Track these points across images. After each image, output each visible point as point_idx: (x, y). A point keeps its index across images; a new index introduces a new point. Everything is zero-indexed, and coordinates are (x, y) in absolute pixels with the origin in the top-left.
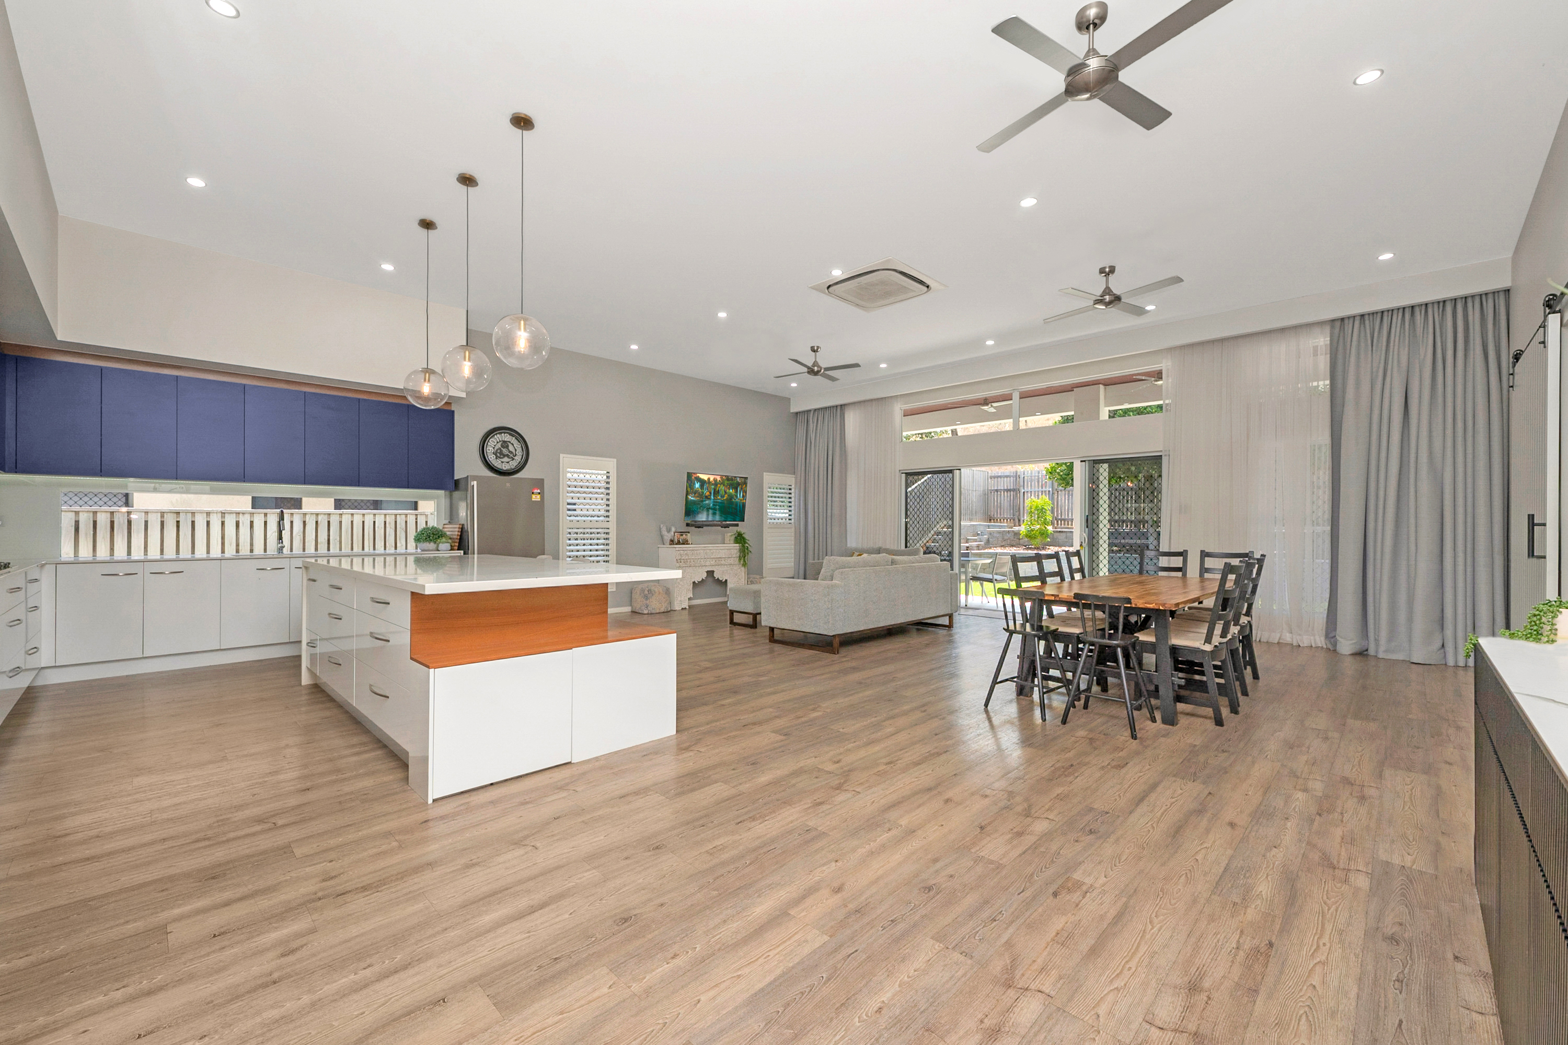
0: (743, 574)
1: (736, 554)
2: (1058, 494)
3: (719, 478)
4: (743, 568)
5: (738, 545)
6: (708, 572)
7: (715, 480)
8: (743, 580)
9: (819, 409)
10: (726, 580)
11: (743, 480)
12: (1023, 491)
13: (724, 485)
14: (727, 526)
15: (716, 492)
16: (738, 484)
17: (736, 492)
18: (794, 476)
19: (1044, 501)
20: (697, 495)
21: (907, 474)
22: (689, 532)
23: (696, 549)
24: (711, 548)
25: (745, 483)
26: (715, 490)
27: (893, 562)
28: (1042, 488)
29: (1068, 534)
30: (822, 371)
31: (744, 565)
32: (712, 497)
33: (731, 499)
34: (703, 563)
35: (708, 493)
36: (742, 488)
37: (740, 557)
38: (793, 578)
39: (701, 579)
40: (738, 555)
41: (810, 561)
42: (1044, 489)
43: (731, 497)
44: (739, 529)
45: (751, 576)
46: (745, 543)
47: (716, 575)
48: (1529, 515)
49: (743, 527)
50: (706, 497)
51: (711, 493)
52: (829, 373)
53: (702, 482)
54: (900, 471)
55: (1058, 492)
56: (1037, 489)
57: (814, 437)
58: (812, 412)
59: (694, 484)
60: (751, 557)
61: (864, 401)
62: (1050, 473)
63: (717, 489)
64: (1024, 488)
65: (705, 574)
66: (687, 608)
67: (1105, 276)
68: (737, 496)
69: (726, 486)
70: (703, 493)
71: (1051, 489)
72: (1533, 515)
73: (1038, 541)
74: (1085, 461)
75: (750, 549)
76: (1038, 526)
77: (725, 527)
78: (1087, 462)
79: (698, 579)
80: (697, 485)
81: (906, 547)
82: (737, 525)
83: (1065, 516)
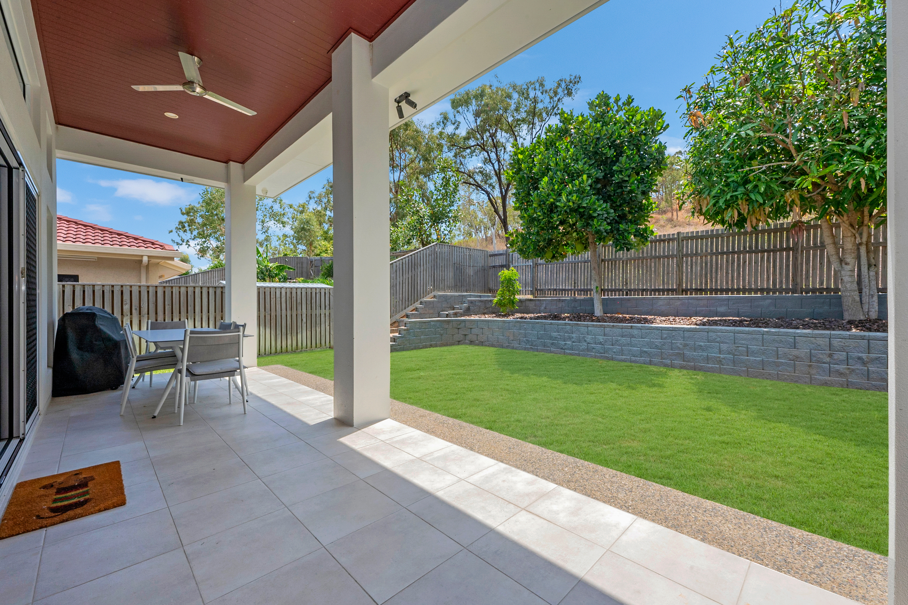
56: (522, 264)
83: (545, 286)
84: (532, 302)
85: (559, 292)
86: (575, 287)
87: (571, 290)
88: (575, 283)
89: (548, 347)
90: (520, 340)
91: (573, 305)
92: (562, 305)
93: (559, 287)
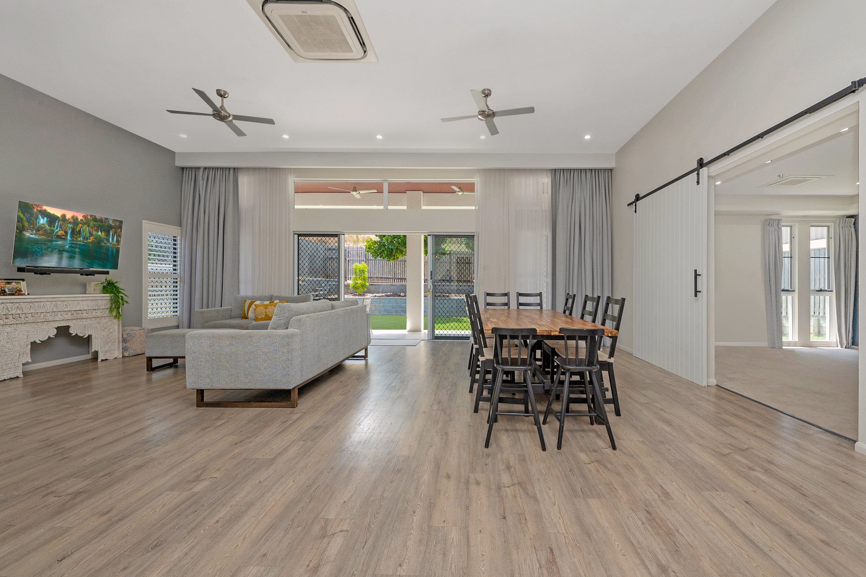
0: (116, 327)
1: (106, 304)
2: (368, 262)
3: (80, 217)
4: (116, 321)
5: (108, 295)
6: (58, 328)
7: (75, 219)
8: (116, 333)
9: (209, 168)
10: (89, 337)
11: (118, 224)
12: (348, 259)
13: (89, 226)
14: (92, 274)
15: (75, 233)
16: (111, 227)
17: (108, 235)
18: (180, 228)
19: (363, 266)
20: (41, 232)
21: (299, 235)
22: (23, 280)
23: (36, 300)
24: (64, 299)
25: (121, 227)
26: (73, 230)
27: (333, 308)
28: (359, 258)
29: (376, 286)
30: (231, 118)
31: (118, 316)
32: (69, 238)
33: (99, 242)
34: (49, 317)
35: (61, 233)
36: (115, 232)
37: (111, 308)
38: (178, 327)
39: (46, 338)
40: (108, 306)
41: (197, 308)
42: (360, 259)
43: (99, 241)
44: (109, 277)
45: (126, 328)
46: (119, 292)
47: (73, 331)
48: (695, 270)
49: (113, 275)
50: (59, 237)
51: (66, 233)
52: (236, 122)
53: (52, 219)
54: (293, 231)
55: (368, 261)
56: (356, 259)
57: (204, 193)
58: (202, 170)
59: (37, 218)
60: (125, 309)
61: (259, 169)
62: (368, 248)
63: (78, 229)
64: (348, 258)
65: (55, 332)
66: (22, 376)
67: (485, 96)
68: (108, 240)
69: (92, 228)
70: (53, 231)
71: (364, 259)
72: (696, 270)
73: (360, 291)
74: (430, 235)
75: (125, 298)
76: (361, 281)
77: (87, 275)
78: (432, 236)
79: (39, 338)
80: (43, 221)
81: (298, 294)
82: (107, 273)
83: (374, 275)
84: (372, 286)
85: (384, 279)
86: (394, 277)
87: (392, 278)
88: (394, 274)
89: (399, 313)
90: (380, 309)
91: (401, 288)
92: (394, 288)
93: (384, 276)
